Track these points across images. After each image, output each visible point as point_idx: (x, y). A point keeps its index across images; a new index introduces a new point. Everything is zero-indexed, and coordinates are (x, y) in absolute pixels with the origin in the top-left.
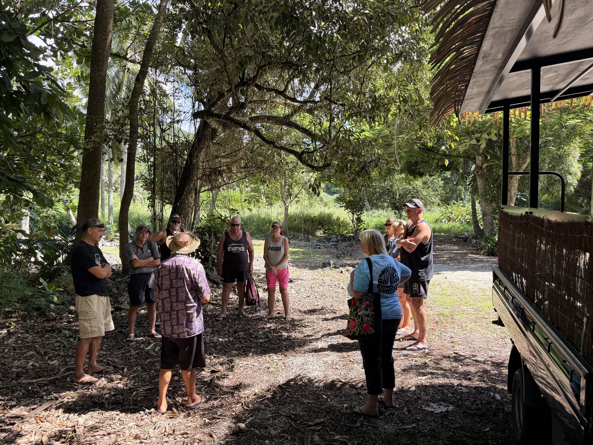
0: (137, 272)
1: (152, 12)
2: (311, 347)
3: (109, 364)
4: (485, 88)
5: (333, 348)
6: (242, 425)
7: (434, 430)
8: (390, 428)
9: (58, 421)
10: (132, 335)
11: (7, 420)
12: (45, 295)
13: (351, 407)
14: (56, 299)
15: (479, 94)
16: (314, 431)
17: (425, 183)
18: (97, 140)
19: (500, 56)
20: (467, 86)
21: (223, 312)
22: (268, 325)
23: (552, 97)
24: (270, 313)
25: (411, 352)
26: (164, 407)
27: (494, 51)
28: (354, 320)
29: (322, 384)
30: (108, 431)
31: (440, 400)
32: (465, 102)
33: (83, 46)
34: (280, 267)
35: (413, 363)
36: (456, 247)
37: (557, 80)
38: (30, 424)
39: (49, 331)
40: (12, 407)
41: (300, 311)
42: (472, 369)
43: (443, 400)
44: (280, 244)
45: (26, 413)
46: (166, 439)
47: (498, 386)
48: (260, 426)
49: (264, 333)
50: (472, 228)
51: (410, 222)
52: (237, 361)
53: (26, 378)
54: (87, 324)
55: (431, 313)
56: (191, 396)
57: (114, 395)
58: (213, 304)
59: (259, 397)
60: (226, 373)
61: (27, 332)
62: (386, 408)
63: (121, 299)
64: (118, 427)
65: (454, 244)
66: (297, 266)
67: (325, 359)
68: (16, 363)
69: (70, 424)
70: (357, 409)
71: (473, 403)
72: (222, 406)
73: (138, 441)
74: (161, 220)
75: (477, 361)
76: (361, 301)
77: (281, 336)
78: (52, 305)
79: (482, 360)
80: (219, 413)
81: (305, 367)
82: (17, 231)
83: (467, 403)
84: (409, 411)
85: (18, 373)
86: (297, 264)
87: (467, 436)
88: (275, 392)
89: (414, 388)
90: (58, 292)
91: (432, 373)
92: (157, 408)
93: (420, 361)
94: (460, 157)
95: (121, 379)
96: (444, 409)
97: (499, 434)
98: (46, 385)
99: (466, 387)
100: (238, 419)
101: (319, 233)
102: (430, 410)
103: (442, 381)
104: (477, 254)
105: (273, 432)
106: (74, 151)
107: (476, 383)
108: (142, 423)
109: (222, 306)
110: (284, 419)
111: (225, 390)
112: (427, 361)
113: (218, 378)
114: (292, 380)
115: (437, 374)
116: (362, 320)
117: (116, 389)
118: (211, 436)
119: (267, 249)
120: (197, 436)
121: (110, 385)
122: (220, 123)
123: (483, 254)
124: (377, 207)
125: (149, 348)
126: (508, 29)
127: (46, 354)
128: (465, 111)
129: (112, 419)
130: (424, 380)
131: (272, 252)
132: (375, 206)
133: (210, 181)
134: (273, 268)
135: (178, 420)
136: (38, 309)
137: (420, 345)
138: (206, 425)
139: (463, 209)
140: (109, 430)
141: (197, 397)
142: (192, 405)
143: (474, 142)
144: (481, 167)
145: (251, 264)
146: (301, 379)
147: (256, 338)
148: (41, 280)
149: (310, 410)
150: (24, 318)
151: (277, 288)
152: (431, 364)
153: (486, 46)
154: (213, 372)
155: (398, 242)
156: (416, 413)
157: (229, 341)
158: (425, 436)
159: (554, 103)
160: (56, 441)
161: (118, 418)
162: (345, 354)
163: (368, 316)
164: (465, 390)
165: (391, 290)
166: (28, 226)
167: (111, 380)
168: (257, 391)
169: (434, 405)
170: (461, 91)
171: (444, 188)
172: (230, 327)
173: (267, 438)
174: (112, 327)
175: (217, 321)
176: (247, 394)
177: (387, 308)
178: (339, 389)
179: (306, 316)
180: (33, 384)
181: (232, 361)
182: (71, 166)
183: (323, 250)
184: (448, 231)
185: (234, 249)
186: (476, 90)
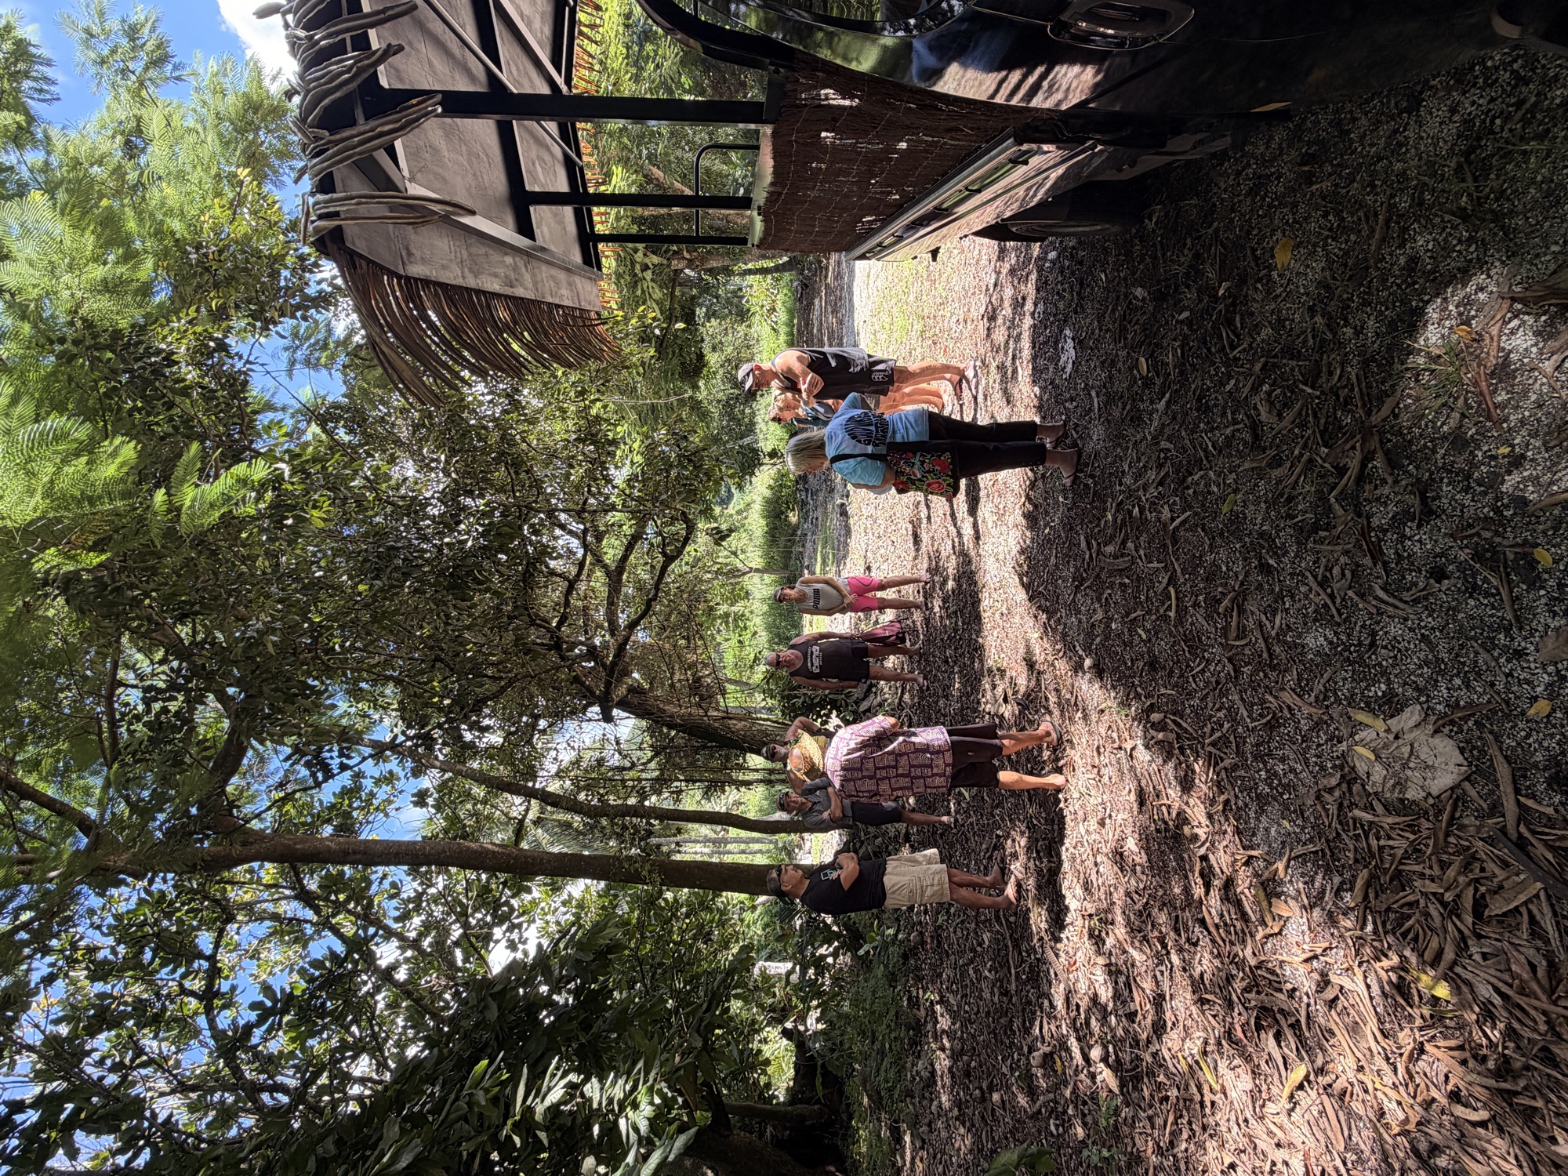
0: (849, 813)
1: (449, 779)
2: (971, 546)
3: (991, 857)
4: (562, 276)
5: (973, 510)
6: (1088, 662)
7: (1103, 363)
8: (1097, 433)
9: (1075, 939)
10: (945, 819)
11: (1072, 1015)
12: (885, 946)
13: (1064, 491)
14: (891, 931)
15: (571, 285)
16: (1099, 552)
17: (714, 349)
18: (648, 867)
19: (509, 260)
20: (558, 306)
21: (915, 680)
22: (937, 609)
23: (574, 164)
24: (917, 607)
25: (981, 388)
26: (1056, 779)
27: (501, 271)
28: (929, 485)
29: (1028, 534)
30: (1092, 865)
31: (1056, 349)
32: (585, 305)
33: (505, 884)
34: (846, 590)
35: (997, 386)
36: (817, 301)
37: (547, 157)
38: (1077, 980)
39: (939, 942)
40: (1052, 1006)
41: (915, 558)
42: (1008, 293)
43: (1056, 343)
44: (809, 591)
45: (1062, 986)
46: (1106, 779)
47: (1035, 254)
48: (1090, 634)
49: (949, 617)
50: (787, 276)
51: (775, 384)
52: (990, 663)
53: (1009, 982)
54: (929, 892)
55: (919, 350)
56: (1041, 738)
57: (1038, 852)
58: (903, 693)
59: (1046, 632)
60: (1007, 680)
61: (940, 975)
62: (1066, 436)
63: (892, 833)
64: (1085, 851)
65: (810, 304)
66: (845, 557)
67: (990, 525)
68: (986, 995)
69: (1079, 922)
70: (1068, 482)
71: (1062, 297)
72: (1057, 690)
73: (1108, 821)
74: (771, 771)
75: (996, 285)
76: (899, 473)
77: (953, 591)
78: (900, 936)
79: (994, 276)
80: (1068, 696)
81: (1001, 557)
82: (788, 982)
83: (1061, 305)
84: (1072, 399)
85: (1001, 994)
86: (841, 558)
87: (1113, 311)
88: (1039, 608)
89: (1036, 389)
90: (879, 927)
91: (1014, 358)
92: (1059, 790)
93: (995, 375)
94: (672, 293)
95: (1014, 841)
96: (1070, 344)
97: (1111, 259)
98: (1020, 953)
99: (1036, 305)
100: (1078, 668)
101: (793, 518)
102: (1070, 366)
103: (1026, 343)
104: (827, 269)
105: (1100, 615)
106: (666, 900)
107: (1030, 289)
108: (1081, 813)
109: (905, 680)
110: (1079, 596)
111: (1033, 683)
112: (994, 364)
113: (1015, 693)
114: (1021, 580)
115: (1015, 350)
116: (929, 472)
117: (1029, 849)
118: (1102, 711)
119: (816, 611)
120: (1103, 732)
121: (1022, 858)
122: (619, 681)
123: (828, 259)
124: (752, 424)
125: (967, 795)
126: (464, 253)
127: (973, 950)
128: (598, 303)
129: (1074, 859)
130: (1024, 373)
131: (822, 604)
132: (751, 428)
133: (710, 697)
134: (846, 601)
135: (1077, 758)
136: (905, 957)
137: (970, 374)
138: (1085, 717)
139: (755, 288)
140: (1090, 863)
141: (1043, 728)
142: (1054, 736)
143: (648, 275)
144: (690, 261)
145: (841, 637)
146: (1021, 566)
147: (956, 630)
148: (861, 952)
149: (1067, 555)
150: (920, 979)
151: (879, 594)
152: (1000, 357)
153: (494, 286)
154: (1006, 700)
155: (806, 403)
156: (1075, 389)
157: (960, 672)
158: (1111, 377)
159: (585, 158)
160: (1104, 943)
161: (1072, 850)
162: (982, 493)
163: (923, 463)
164: (1041, 308)
165: (883, 425)
166: (780, 964)
167: (1015, 856)
168: (1036, 635)
169: (1063, 358)
170: (565, 315)
171: (723, 318)
172: (939, 669)
173: (1108, 626)
174: (933, 851)
175: (928, 689)
176: (1042, 650)
177: (911, 431)
178: (1036, 506)
179: (923, 549)
180: (1017, 973)
181: (990, 670)
182: (689, 904)
183: (819, 513)
184: (791, 312)
185: (816, 662)
186: (564, 292)
